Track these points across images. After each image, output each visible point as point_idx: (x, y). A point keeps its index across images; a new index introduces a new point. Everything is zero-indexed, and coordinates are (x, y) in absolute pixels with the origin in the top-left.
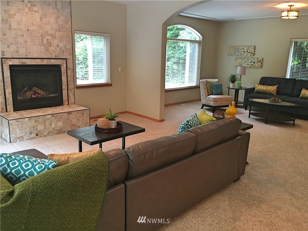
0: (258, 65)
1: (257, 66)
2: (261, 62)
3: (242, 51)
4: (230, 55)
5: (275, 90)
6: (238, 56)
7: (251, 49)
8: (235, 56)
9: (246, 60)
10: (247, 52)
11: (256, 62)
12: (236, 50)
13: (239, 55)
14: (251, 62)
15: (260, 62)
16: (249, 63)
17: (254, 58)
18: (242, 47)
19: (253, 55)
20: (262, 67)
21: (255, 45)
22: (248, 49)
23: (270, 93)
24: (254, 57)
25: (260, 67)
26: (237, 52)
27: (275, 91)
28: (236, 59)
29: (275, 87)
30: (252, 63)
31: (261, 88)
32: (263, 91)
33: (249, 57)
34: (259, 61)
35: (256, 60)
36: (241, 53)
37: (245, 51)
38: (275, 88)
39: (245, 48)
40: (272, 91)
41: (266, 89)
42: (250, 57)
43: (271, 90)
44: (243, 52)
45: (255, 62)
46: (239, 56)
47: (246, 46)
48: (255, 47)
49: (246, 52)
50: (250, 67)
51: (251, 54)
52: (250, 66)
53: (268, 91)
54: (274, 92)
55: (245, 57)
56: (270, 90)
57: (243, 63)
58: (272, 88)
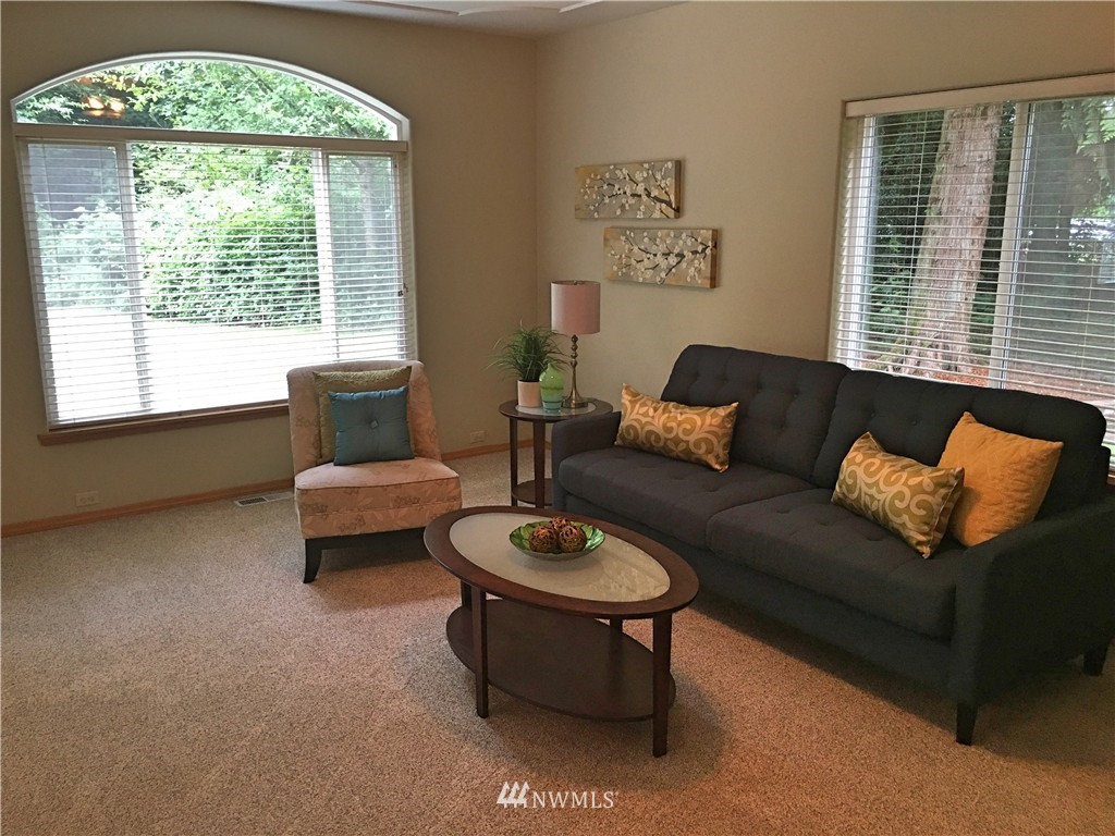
0: (696, 269)
1: (693, 278)
2: (708, 251)
3: (628, 193)
4: (584, 214)
5: (715, 434)
6: (611, 219)
7: (663, 178)
8: (604, 219)
9: (646, 240)
10: (649, 195)
11: (688, 255)
12: (605, 187)
13: (619, 212)
14: (666, 255)
15: (704, 250)
16: (659, 259)
17: (678, 232)
18: (625, 171)
19: (671, 213)
20: (714, 281)
21: (677, 155)
22: (652, 182)
23: (688, 451)
24: (680, 223)
25: (707, 283)
26: (607, 200)
27: (715, 440)
28: (608, 236)
29: (713, 416)
30: (673, 260)
31: (644, 420)
32: (653, 438)
33: (656, 224)
34: (700, 249)
35: (684, 243)
36: (624, 201)
37: (640, 190)
38: (716, 421)
39: (638, 176)
40: (697, 444)
41: (664, 426)
42: (661, 224)
43: (692, 438)
44: (633, 195)
45: (681, 256)
46: (618, 218)
47: (641, 164)
48: (679, 166)
49: (644, 198)
50: (663, 281)
51: (664, 205)
52: (663, 275)
53: (677, 441)
54: (709, 451)
55: (642, 224)
56: (687, 432)
57: (634, 263)
58: (699, 423)
